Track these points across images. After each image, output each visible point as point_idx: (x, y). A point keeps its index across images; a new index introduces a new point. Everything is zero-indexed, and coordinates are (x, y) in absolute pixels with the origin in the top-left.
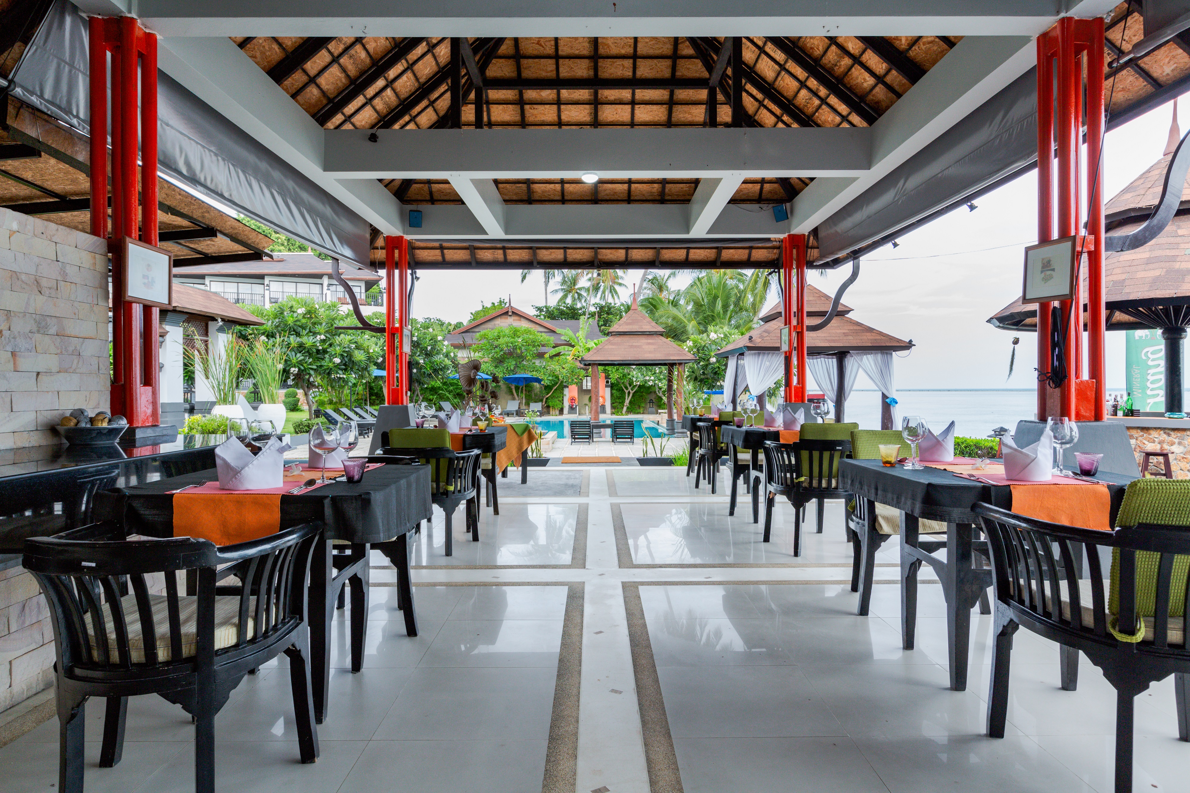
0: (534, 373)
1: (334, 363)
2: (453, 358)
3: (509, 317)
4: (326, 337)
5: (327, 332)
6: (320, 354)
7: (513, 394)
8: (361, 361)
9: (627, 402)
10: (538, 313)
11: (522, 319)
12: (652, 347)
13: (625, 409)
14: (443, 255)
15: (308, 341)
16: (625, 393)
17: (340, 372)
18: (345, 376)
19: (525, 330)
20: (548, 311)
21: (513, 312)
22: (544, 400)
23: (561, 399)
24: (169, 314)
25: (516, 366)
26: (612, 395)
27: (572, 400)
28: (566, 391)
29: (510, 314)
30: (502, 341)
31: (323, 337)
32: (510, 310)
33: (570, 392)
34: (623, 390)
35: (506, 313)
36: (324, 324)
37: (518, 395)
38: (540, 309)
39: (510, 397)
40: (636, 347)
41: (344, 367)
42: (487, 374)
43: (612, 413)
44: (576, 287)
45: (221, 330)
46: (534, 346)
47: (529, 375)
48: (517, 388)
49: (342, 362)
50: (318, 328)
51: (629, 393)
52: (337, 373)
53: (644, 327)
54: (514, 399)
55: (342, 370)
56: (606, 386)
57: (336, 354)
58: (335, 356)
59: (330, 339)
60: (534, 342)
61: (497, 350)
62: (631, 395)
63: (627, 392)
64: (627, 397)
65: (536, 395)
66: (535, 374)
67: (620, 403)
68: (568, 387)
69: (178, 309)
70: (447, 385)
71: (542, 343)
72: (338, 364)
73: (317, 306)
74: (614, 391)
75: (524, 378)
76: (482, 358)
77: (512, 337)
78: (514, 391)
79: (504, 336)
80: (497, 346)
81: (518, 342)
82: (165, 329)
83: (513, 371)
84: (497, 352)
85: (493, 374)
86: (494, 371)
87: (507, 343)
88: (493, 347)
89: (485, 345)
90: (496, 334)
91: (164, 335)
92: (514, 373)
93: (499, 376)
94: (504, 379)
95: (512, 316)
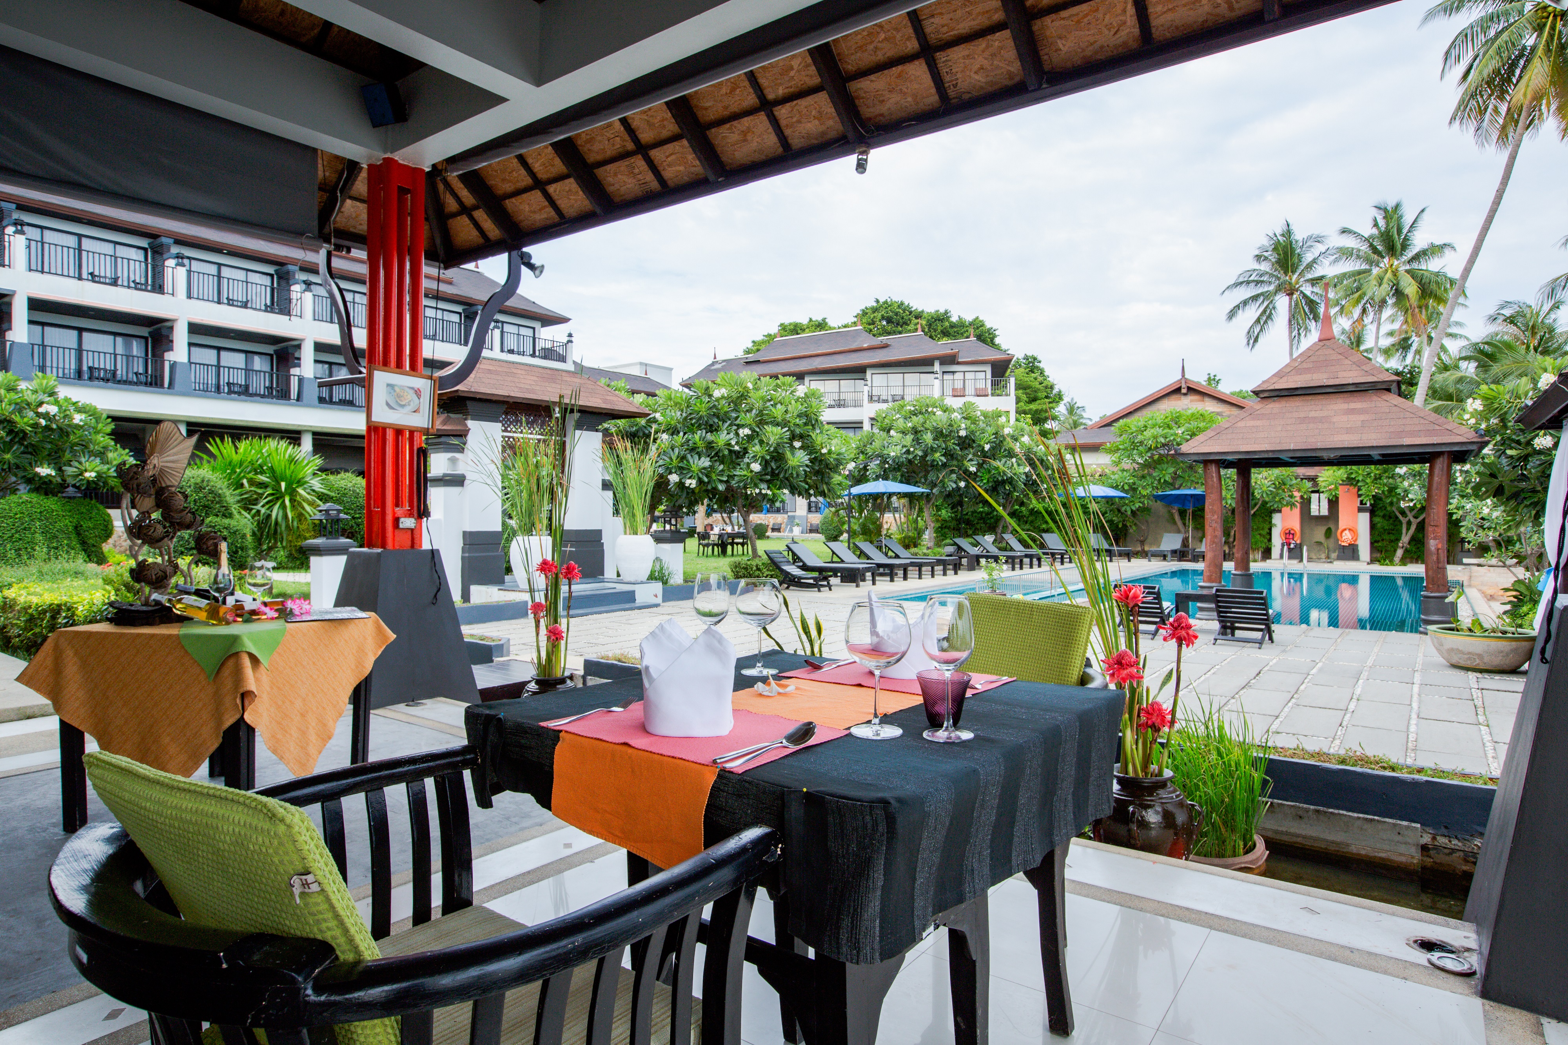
1: (752, 471)
2: (1057, 465)
3: (1183, 397)
6: (736, 457)
7: (1175, 523)
9: (1405, 539)
11: (1207, 399)
12: (1357, 420)
13: (1399, 553)
15: (723, 438)
16: (1401, 523)
17: (763, 486)
18: (769, 492)
19: (1193, 415)
21: (1189, 389)
23: (1264, 532)
24: (470, 404)
25: (1175, 477)
26: (1373, 526)
27: (1288, 534)
28: (1277, 519)
29: (1184, 391)
30: (1148, 434)
31: (747, 431)
32: (1183, 386)
33: (1283, 520)
34: (1397, 517)
35: (1178, 391)
37: (1184, 524)
39: (1172, 527)
40: (1314, 420)
41: (769, 477)
42: (1123, 490)
43: (1373, 561)
44: (1362, 348)
45: (582, 426)
47: (1197, 491)
48: (1182, 514)
51: (1409, 523)
52: (756, 486)
53: (1341, 374)
54: (1179, 532)
55: (767, 481)
56: (1360, 510)
59: (756, 434)
61: (1143, 449)
62: (1413, 527)
63: (1404, 521)
64: (1404, 531)
67: (1391, 541)
68: (1280, 511)
74: (1377, 520)
75: (1192, 496)
76: (1117, 464)
77: (1169, 427)
78: (1177, 517)
79: (1154, 426)
80: (1141, 443)
81: (1176, 435)
82: (466, 425)
83: (1172, 486)
84: (1141, 455)
85: (1133, 489)
86: (1134, 484)
87: (1155, 437)
88: (1134, 445)
89: (1124, 443)
90: (1141, 424)
91: (462, 435)
92: (1175, 489)
93: (1144, 493)
94: (1157, 498)
95: (1185, 394)
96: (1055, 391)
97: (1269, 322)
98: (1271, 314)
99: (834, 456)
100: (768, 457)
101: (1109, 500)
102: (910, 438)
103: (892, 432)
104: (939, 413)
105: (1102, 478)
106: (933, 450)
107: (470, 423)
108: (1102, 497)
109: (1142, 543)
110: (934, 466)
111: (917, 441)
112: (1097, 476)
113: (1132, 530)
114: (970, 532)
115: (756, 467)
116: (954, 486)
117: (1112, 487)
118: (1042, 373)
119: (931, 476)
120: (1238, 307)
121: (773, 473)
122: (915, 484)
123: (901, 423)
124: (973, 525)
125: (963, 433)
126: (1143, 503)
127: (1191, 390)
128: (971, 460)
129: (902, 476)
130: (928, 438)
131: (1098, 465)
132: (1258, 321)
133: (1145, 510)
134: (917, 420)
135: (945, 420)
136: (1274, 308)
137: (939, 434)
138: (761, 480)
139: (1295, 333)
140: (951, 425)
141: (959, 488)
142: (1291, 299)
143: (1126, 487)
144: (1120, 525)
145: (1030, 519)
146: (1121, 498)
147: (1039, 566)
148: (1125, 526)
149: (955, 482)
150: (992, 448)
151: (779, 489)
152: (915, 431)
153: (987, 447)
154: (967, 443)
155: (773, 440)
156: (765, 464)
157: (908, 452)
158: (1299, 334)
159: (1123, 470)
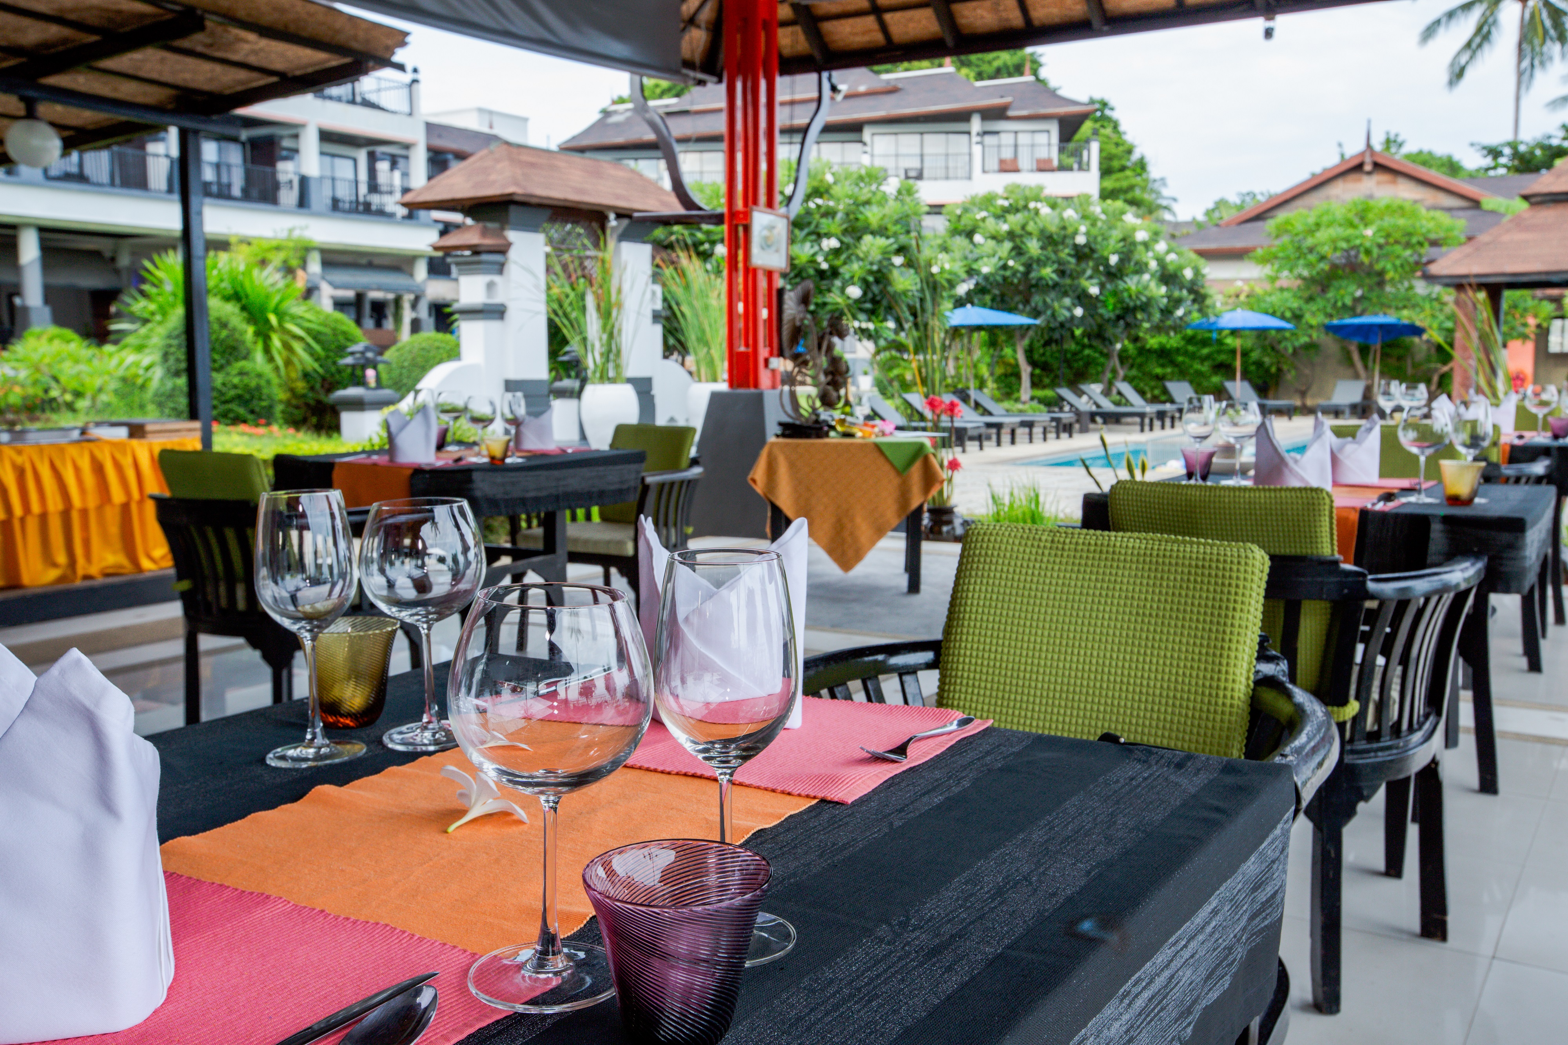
0: (1405, 313)
2: (1193, 282)
3: (1368, 178)
4: (842, 242)
5: (845, 232)
7: (1352, 365)
8: (905, 293)
10: (1488, 161)
11: (1404, 181)
14: (884, 28)
17: (862, 316)
19: (1388, 207)
20: (1516, 154)
21: (1376, 165)
22: (1435, 379)
24: (513, 209)
29: (1368, 167)
30: (1322, 235)
31: (834, 243)
32: (1368, 160)
35: (1360, 167)
36: (839, 216)
37: (1366, 367)
38: (1495, 153)
39: (1350, 372)
41: (868, 306)
42: (1283, 317)
45: (625, 236)
46: (1408, 245)
47: (1389, 318)
48: (1364, 351)
49: (865, 294)
50: (826, 225)
54: (1357, 377)
55: (868, 311)
57: (852, 277)
58: (851, 281)
59: (848, 247)
60: (1410, 234)
61: (1312, 258)
65: (1415, 366)
66: (1406, 316)
69: (517, 198)
70: (1195, 344)
71: (1432, 236)
72: (857, 301)
73: (829, 178)
75: (1382, 326)
76: (1273, 279)
77: (1352, 225)
78: (1356, 357)
79: (1330, 224)
80: (1311, 250)
81: (1363, 237)
82: (505, 238)
83: (1352, 311)
84: (1310, 265)
85: (1297, 317)
86: (1300, 309)
87: (1334, 241)
88: (1301, 252)
89: (1284, 248)
90: (1311, 220)
91: (502, 250)
92: (1355, 315)
93: (1314, 322)
94: (1330, 329)
95: (1369, 173)
96: (1135, 156)
97: (1486, 47)
98: (1489, 32)
99: (946, 276)
100: (871, 279)
101: (1261, 333)
102: (1008, 245)
103: (978, 238)
104: (1045, 210)
105: (1253, 302)
106: (1041, 262)
107: (512, 235)
108: (1252, 329)
109: (1303, 394)
110: (1041, 286)
111: (1018, 251)
112: (1242, 298)
113: (1290, 376)
114: (1047, 381)
115: (855, 292)
116: (1067, 314)
117: (1267, 313)
118: (1116, 126)
119: (1037, 300)
120: (1438, 22)
121: (875, 301)
122: (1011, 310)
123: (991, 225)
124: (1051, 371)
125: (1081, 240)
126: (1310, 336)
127: (1378, 167)
128: (1091, 277)
129: (993, 300)
130: (1033, 247)
131: (1246, 281)
132: (1468, 45)
133: (1312, 346)
134: (1014, 221)
135: (1057, 221)
136: (1495, 22)
137: (1049, 240)
138: (862, 310)
139: (1526, 63)
140: (1064, 228)
141: (1073, 317)
142: (1524, 7)
143: (1288, 314)
144: (1273, 369)
145: (1139, 360)
146: (1279, 330)
147: (1173, 426)
148: (1279, 370)
149: (1069, 309)
150: (1121, 261)
151: (882, 321)
152: (1011, 235)
153: (1114, 260)
154: (1083, 254)
155: (876, 255)
156: (866, 285)
157: (1005, 267)
158: (1532, 66)
159: (1282, 289)
